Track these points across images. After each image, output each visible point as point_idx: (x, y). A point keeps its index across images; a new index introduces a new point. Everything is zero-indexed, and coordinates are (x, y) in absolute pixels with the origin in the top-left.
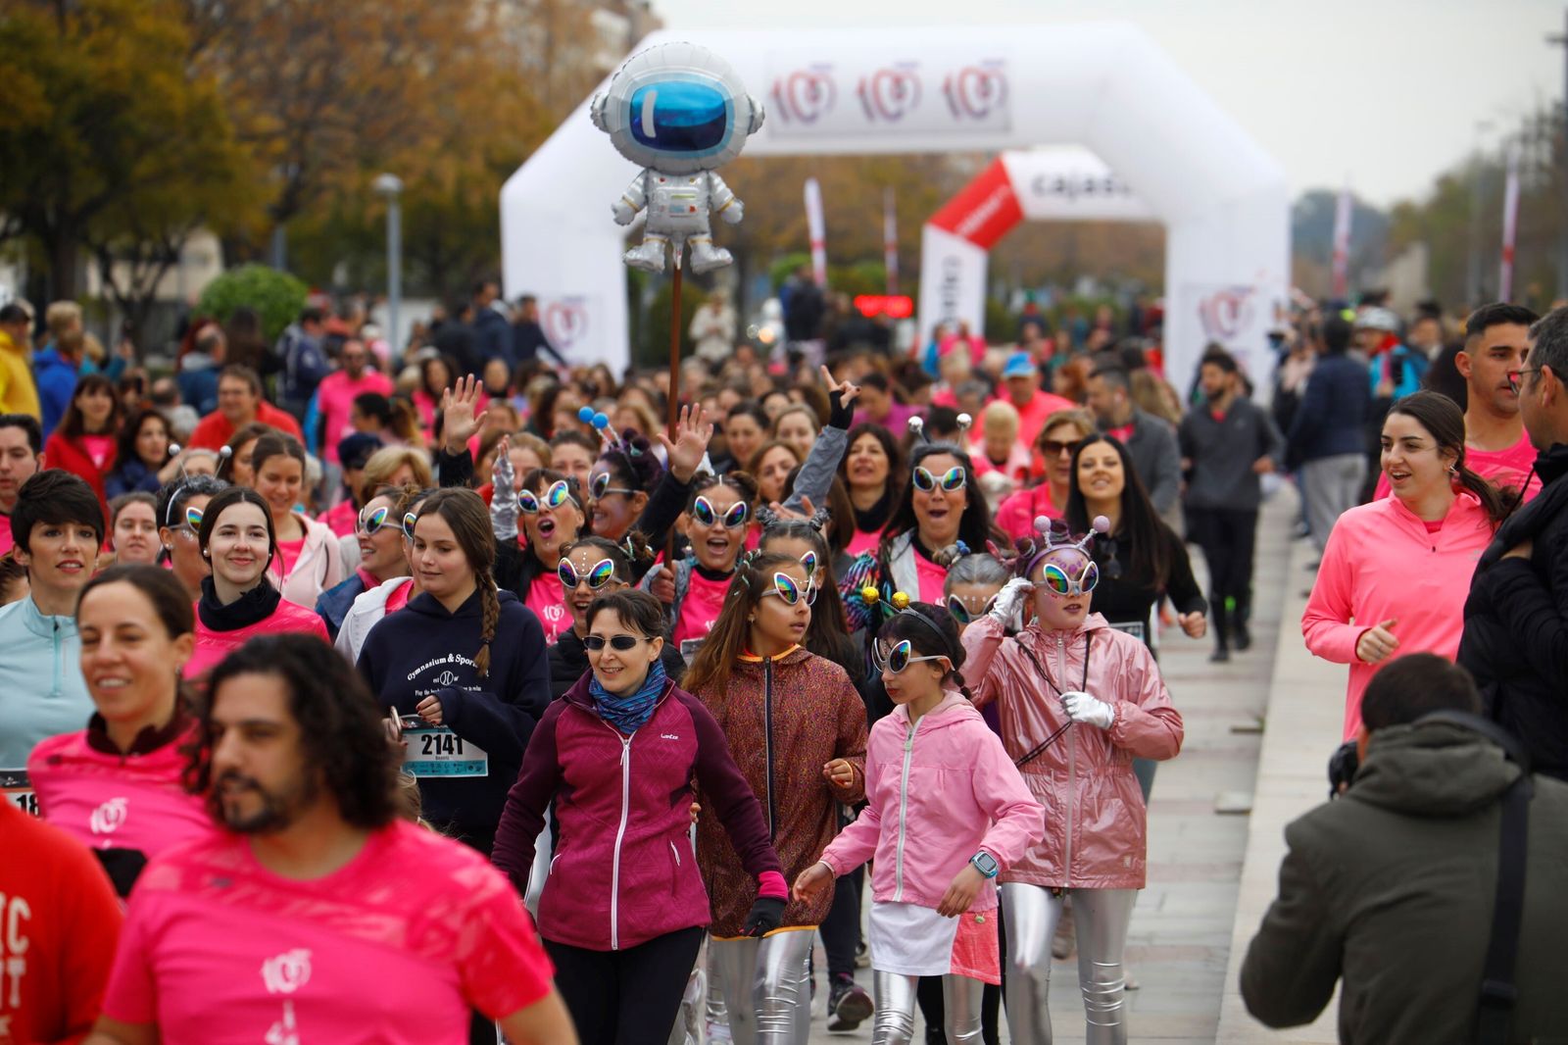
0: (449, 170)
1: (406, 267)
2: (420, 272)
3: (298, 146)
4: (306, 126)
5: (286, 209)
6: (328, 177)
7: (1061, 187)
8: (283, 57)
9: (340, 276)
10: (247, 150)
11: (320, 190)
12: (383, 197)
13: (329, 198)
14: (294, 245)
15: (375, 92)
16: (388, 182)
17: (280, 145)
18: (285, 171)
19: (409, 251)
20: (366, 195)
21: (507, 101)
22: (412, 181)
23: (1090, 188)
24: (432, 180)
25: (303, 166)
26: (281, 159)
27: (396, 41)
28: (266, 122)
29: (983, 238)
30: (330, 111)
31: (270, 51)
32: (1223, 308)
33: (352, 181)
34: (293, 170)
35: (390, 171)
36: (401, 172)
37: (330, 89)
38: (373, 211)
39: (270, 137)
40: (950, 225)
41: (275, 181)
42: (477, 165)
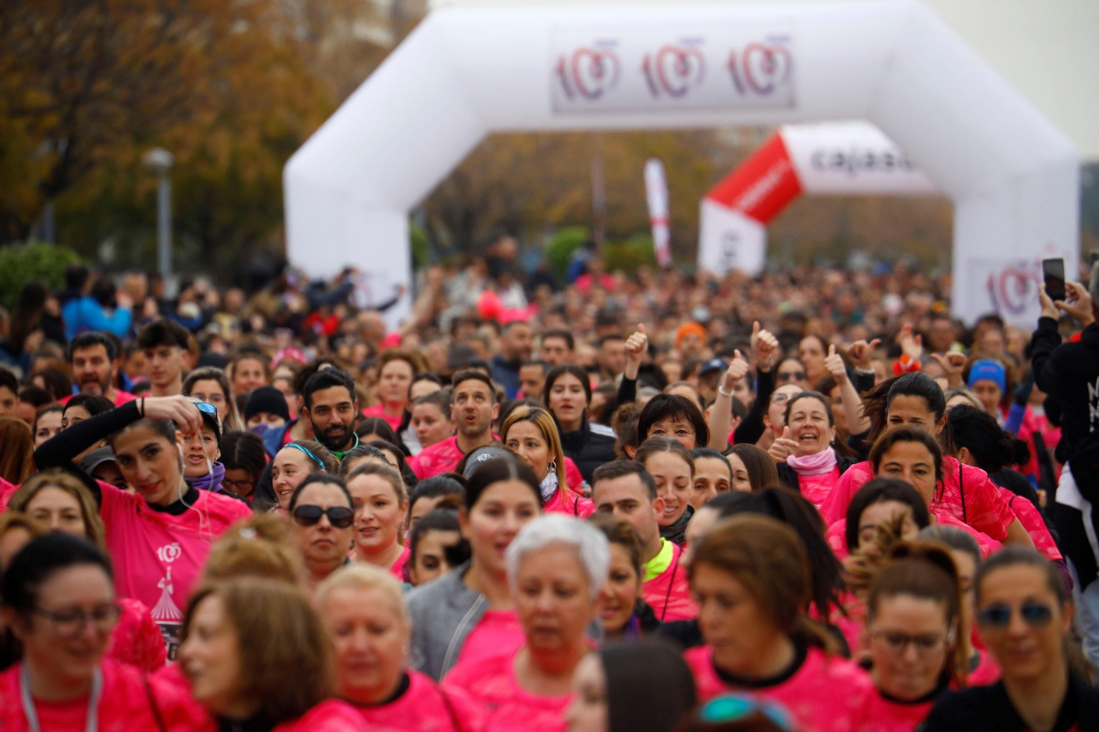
0: (222, 145)
1: (177, 242)
2: (192, 246)
3: (69, 119)
4: (76, 102)
5: (56, 184)
6: (98, 152)
7: (841, 161)
8: (51, 32)
9: (107, 251)
10: (20, 124)
11: (90, 165)
12: (154, 172)
13: (98, 173)
14: (62, 220)
15: (149, 66)
16: (159, 157)
17: (52, 120)
18: (56, 145)
19: (179, 226)
20: (136, 170)
21: (280, 74)
22: (185, 157)
23: (870, 161)
24: (204, 155)
25: (72, 142)
26: (52, 134)
27: (170, 17)
28: (38, 97)
29: (763, 213)
30: (102, 86)
31: (39, 26)
32: (1011, 282)
33: (124, 155)
34: (62, 146)
35: (161, 145)
36: (174, 147)
37: (102, 61)
38: (143, 187)
39: (41, 112)
40: (728, 200)
41: (44, 155)
42: (250, 140)
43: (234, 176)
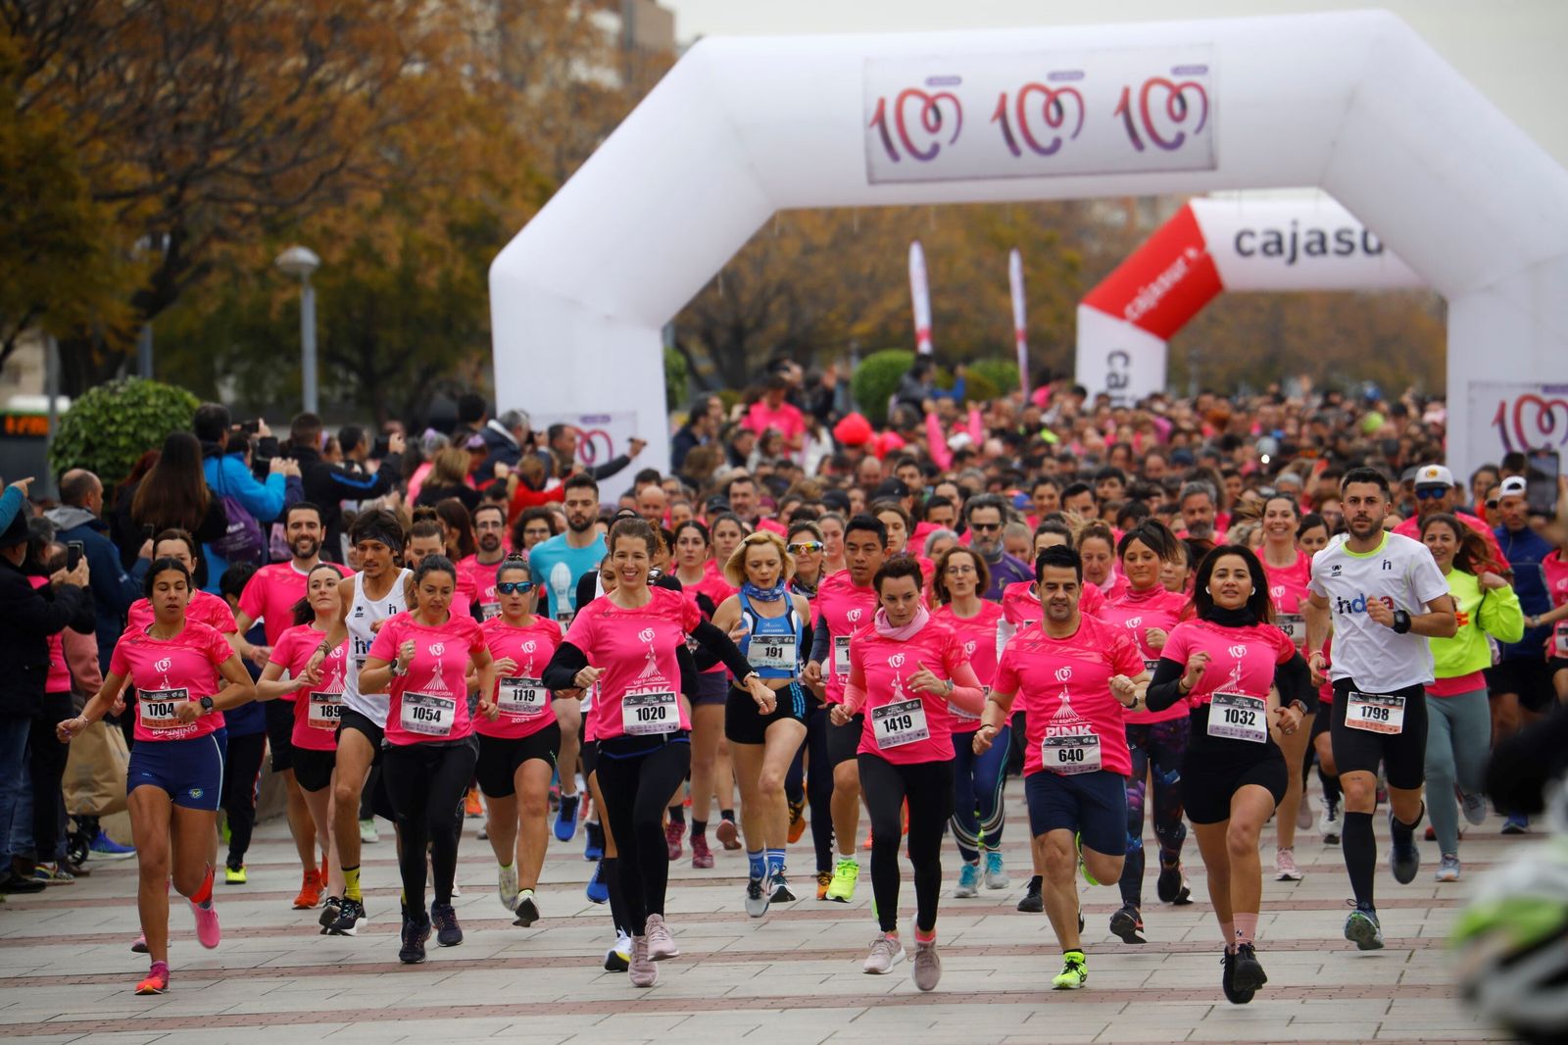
0: (391, 235)
1: (326, 378)
3: (174, 202)
4: (186, 179)
5: (154, 300)
6: (217, 249)
8: (149, 80)
9: (228, 393)
10: (108, 213)
11: (206, 269)
12: (294, 277)
13: (216, 279)
14: (164, 348)
15: (289, 126)
16: (303, 256)
18: (156, 243)
19: (328, 355)
20: (270, 273)
22: (337, 255)
24: (366, 251)
25: (179, 236)
26: (151, 225)
28: (131, 174)
29: (1162, 323)
30: (221, 156)
33: (253, 255)
35: (302, 240)
36: (320, 243)
38: (281, 298)
40: (1114, 307)
42: (431, 230)
43: (406, 280)
